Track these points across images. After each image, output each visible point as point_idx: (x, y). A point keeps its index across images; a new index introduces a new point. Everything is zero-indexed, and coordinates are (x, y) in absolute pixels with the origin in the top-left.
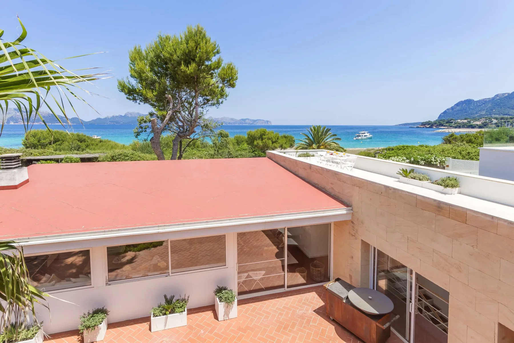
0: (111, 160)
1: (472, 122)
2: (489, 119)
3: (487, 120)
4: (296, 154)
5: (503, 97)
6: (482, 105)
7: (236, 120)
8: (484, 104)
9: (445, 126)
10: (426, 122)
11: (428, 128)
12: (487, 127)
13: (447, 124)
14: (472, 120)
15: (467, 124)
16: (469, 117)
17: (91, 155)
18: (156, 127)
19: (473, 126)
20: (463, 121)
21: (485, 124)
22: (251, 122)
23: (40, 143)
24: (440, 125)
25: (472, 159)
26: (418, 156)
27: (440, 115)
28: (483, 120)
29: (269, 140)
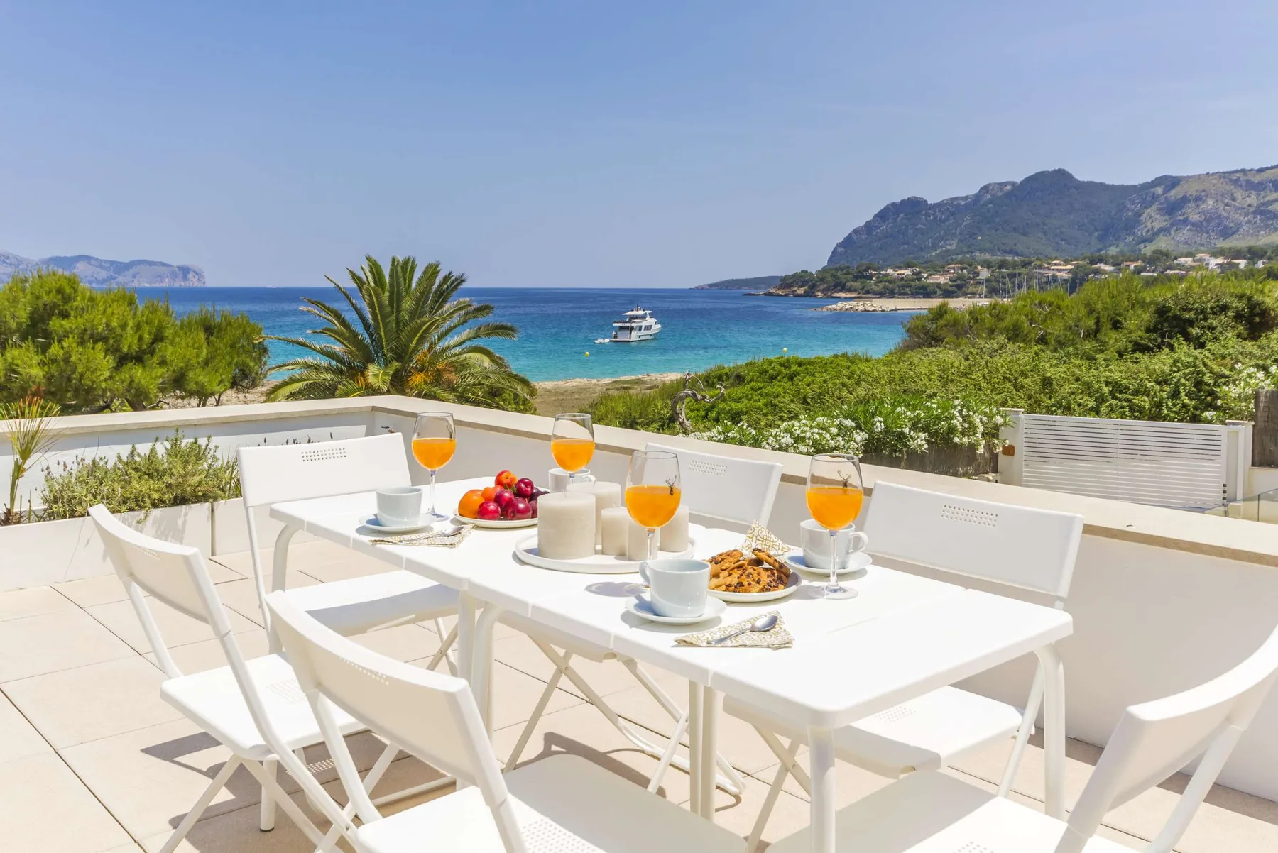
1: (925, 275)
2: (970, 265)
3: (965, 268)
5: (1000, 194)
6: (948, 219)
8: (953, 214)
9: (849, 291)
10: (793, 276)
11: (800, 296)
12: (965, 295)
13: (857, 284)
14: (924, 268)
15: (913, 283)
16: (914, 259)
19: (928, 289)
20: (902, 272)
21: (958, 282)
22: (103, 274)
24: (835, 286)
25: (1067, 410)
26: (899, 409)
27: (834, 252)
28: (954, 269)
29: (93, 348)
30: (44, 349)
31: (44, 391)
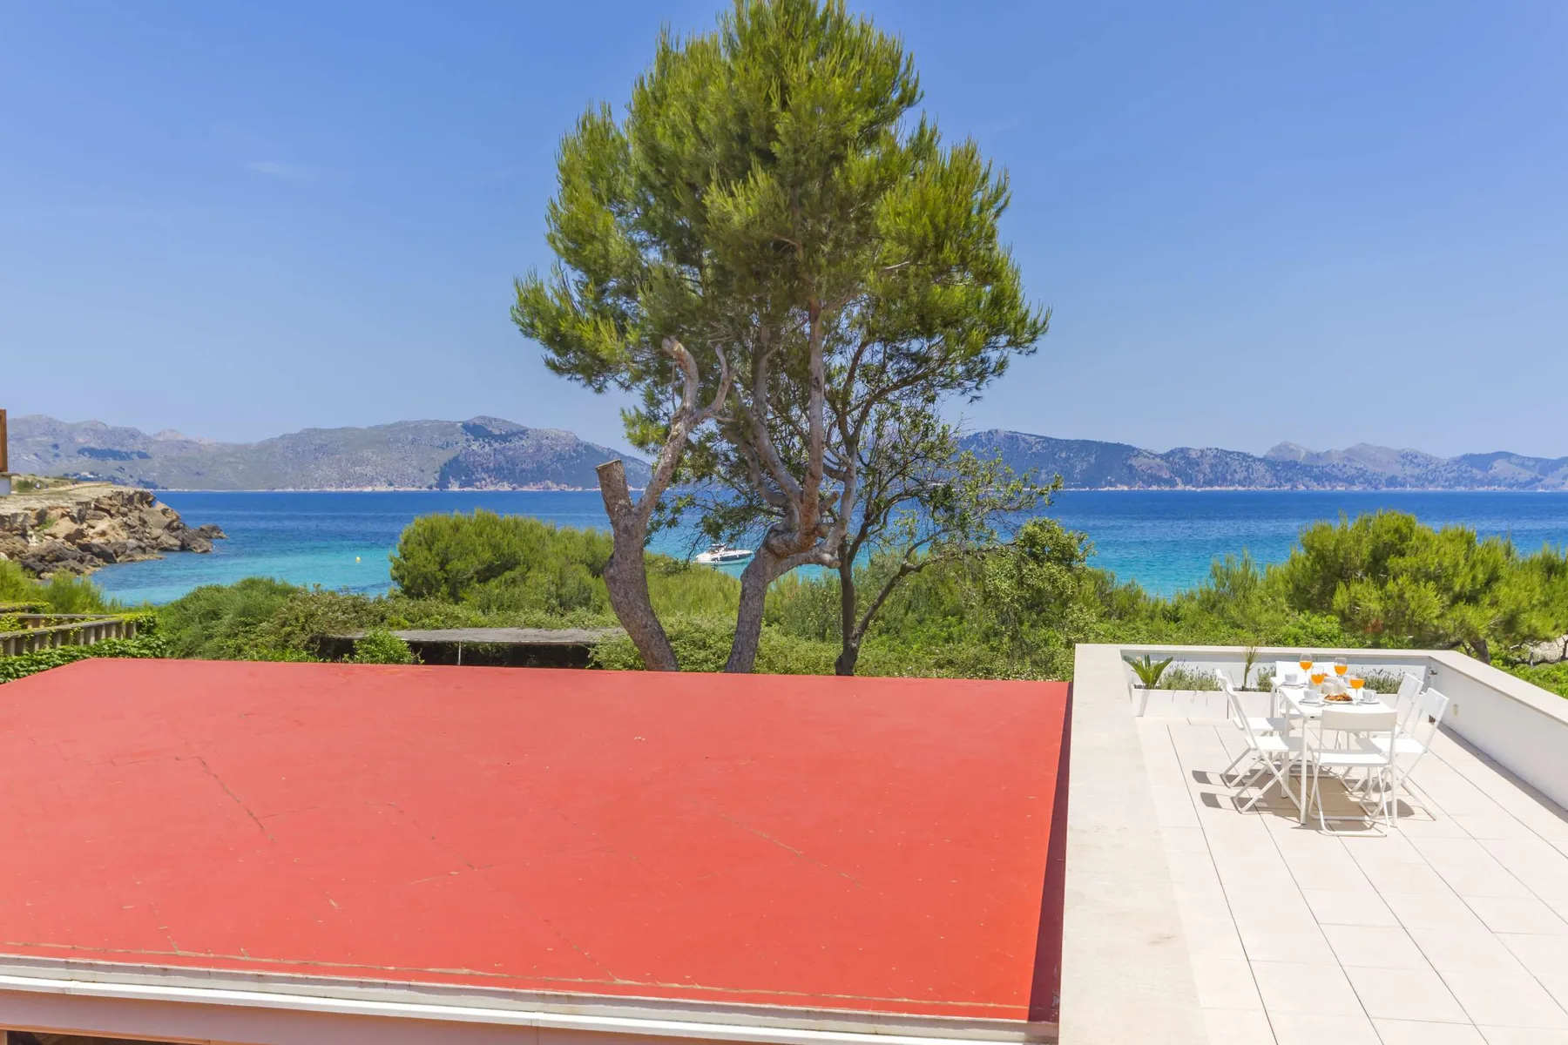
0: (636, 658)
4: (1247, 669)
7: (1429, 460)
17: (543, 630)
18: (622, 502)
23: (446, 571)
29: (1425, 586)
30: (1382, 584)
31: (1383, 624)
